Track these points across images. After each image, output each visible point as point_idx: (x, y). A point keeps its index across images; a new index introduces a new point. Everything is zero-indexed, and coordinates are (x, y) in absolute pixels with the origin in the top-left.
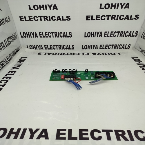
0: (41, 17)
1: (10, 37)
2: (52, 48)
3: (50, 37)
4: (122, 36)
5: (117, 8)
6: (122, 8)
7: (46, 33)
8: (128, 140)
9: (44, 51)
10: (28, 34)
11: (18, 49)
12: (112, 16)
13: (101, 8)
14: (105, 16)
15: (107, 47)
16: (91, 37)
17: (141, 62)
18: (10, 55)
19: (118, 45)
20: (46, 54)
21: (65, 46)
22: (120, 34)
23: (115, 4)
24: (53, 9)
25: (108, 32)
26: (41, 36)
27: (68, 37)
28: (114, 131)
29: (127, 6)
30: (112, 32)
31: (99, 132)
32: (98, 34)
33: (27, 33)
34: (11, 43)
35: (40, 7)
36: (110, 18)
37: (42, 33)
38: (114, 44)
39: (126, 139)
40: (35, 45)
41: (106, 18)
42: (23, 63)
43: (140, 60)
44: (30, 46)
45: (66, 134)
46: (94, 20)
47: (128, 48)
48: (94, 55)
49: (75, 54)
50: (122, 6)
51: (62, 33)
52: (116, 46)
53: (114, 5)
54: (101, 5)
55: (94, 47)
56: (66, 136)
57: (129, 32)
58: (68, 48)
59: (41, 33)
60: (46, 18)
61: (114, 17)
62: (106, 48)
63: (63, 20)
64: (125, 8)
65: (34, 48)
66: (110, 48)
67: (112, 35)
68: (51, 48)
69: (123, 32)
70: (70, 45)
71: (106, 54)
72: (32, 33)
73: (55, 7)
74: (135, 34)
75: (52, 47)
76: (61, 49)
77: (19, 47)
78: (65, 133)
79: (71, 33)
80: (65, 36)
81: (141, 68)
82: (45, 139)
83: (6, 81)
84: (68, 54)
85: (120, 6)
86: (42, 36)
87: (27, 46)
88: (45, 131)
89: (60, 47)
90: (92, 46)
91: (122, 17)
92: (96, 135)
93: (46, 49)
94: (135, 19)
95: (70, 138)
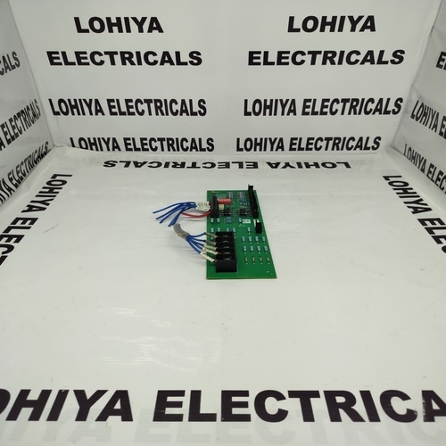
0: (111, 54)
1: (19, 114)
2: (148, 147)
3: (142, 114)
4: (355, 113)
5: (341, 29)
6: (353, 29)
7: (127, 101)
8: (362, 420)
9: (124, 155)
10: (73, 103)
11: (44, 150)
12: (326, 53)
13: (291, 29)
14: (303, 53)
15: (311, 144)
16: (265, 114)
17: (409, 191)
18: (17, 167)
19: (345, 138)
20: (128, 164)
21: (187, 141)
22: (348, 105)
23: (334, 18)
24: (150, 30)
25: (315, 100)
26: (113, 110)
27: (195, 114)
28: (322, 394)
29: (369, 24)
30: (324, 101)
31: (279, 396)
32: (283, 106)
33: (69, 100)
34: (21, 133)
35: (111, 26)
36: (319, 58)
37: (118, 100)
38: (333, 136)
39: (356, 417)
40: (94, 139)
41: (308, 58)
42: (58, 193)
43: (406, 184)
44: (81, 139)
45: (184, 404)
46: (273, 63)
47: (374, 148)
48: (272, 167)
49: (217, 166)
50: (354, 23)
51: (176, 103)
52: (339, 142)
53: (329, 19)
54: (292, 19)
55: (272, 144)
56: (185, 410)
57: (376, 101)
58: (196, 146)
59: (113, 101)
60: (127, 58)
61: (330, 55)
62: (308, 149)
63: (179, 63)
64: (362, 30)
65: (94, 147)
66: (321, 147)
67: (325, 110)
68: (145, 147)
69: (357, 100)
70: (200, 140)
71: (308, 166)
72: (85, 100)
73: (155, 25)
74: (394, 108)
75: (146, 144)
76: (174, 150)
77: (47, 143)
78: (181, 402)
79: (204, 103)
80: (186, 111)
81: (409, 207)
82: (123, 420)
83: (6, 249)
84: (194, 165)
85: (347, 24)
86: (116, 110)
87: (71, 139)
88: (122, 395)
89: (172, 144)
90: (268, 140)
91: (353, 58)
92: (272, 406)
93: (127, 149)
94: (393, 62)
95: (196, 415)
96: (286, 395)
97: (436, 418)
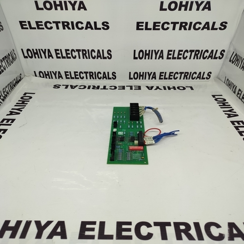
0: (57, 23)
1: (3, 58)
2: (78, 77)
3: (75, 58)
4: (197, 58)
5: (190, 9)
6: (198, 9)
7: (66, 50)
8: (194, 239)
9: (65, 81)
10: (35, 51)
11: (19, 78)
12: (182, 23)
13: (162, 9)
14: (168, 23)
15: (172, 76)
16: (145, 59)
17: (226, 104)
18: (4, 89)
19: (191, 73)
20: (67, 87)
21: (101, 74)
22: (193, 53)
23: (187, 3)
24: (79, 9)
25: (174, 51)
26: (58, 56)
27: (105, 58)
28: (172, 224)
29: (207, 6)
30: (180, 51)
31: (148, 225)
32: (156, 54)
33: (33, 50)
35: (56, 6)
36: (178, 26)
37: (61, 50)
38: (184, 71)
39: (190, 238)
40: (48, 72)
41: (171, 26)
42: (27, 104)
43: (225, 100)
44: (40, 72)
45: (95, 229)
46: (150, 29)
47: (207, 78)
48: (149, 89)
49: (118, 88)
50: (198, 5)
51: (95, 52)
52: (188, 75)
53: (184, 3)
54: (162, 3)
55: (149, 75)
56: (96, 233)
57: (210, 52)
58: (105, 76)
59: (58, 50)
60: (66, 25)
61: (184, 24)
62: (170, 78)
63: (96, 28)
64: (203, 10)
65: (48, 77)
66: (177, 77)
67: (180, 56)
68: (77, 77)
69: (199, 51)
70: (108, 73)
71: (169, 88)
72: (42, 50)
73: (82, 6)
74: (220, 55)
75: (77, 75)
76: (93, 78)
77: (21, 74)
79: (111, 52)
80: (100, 56)
81: (225, 114)
82: (62, 238)
84: (105, 88)
85: (195, 6)
86: (60, 55)
87: (35, 72)
88: (61, 224)
89: (92, 75)
90: (147, 73)
91: (197, 26)
92: (144, 231)
93: (67, 78)
94: (220, 29)
95: (102, 236)
96: (152, 224)
97: (235, 238)
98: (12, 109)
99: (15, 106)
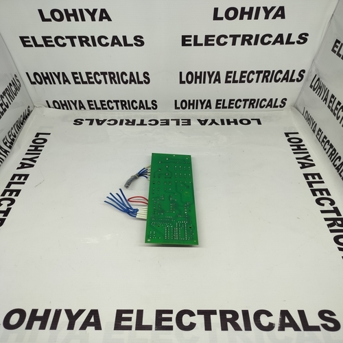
0: (72, 38)
1: (4, 93)
2: (106, 106)
3: (100, 82)
4: (267, 81)
5: (256, 18)
6: (267, 17)
8: (240, 330)
9: (88, 113)
12: (244, 36)
13: (216, 18)
14: (225, 37)
15: (233, 104)
16: (196, 83)
18: (9, 133)
21: (136, 102)
22: (262, 75)
23: (251, 9)
24: (101, 19)
25: (235, 72)
27: (141, 83)
28: (218, 313)
29: (280, 13)
30: (242, 72)
32: (210, 77)
33: (42, 73)
34: (8, 107)
35: (68, 16)
36: (239, 40)
37: (80, 73)
38: (250, 98)
39: (237, 328)
40: (64, 101)
41: (230, 40)
44: (54, 102)
45: (132, 319)
46: (201, 45)
47: (281, 106)
48: (202, 124)
49: (160, 123)
50: (267, 12)
51: (126, 75)
52: (254, 102)
53: (247, 10)
54: (216, 10)
55: (202, 104)
57: (284, 73)
58: (143, 105)
59: (76, 73)
60: (84, 41)
61: (247, 38)
62: (230, 107)
63: (126, 44)
64: (274, 18)
65: (65, 107)
66: (240, 106)
67: (243, 79)
68: (104, 107)
69: (269, 72)
70: (146, 101)
71: (229, 122)
72: (54, 73)
73: (104, 15)
74: (298, 77)
76: (127, 109)
77: (29, 107)
79: (148, 74)
80: (134, 81)
81: (299, 163)
85: (262, 13)
86: (79, 80)
87: (47, 101)
89: (125, 104)
90: (199, 102)
92: (186, 320)
93: (91, 109)
94: (298, 42)
95: (140, 326)
96: (196, 313)
97: (286, 328)
98: (24, 159)
99: (27, 154)
